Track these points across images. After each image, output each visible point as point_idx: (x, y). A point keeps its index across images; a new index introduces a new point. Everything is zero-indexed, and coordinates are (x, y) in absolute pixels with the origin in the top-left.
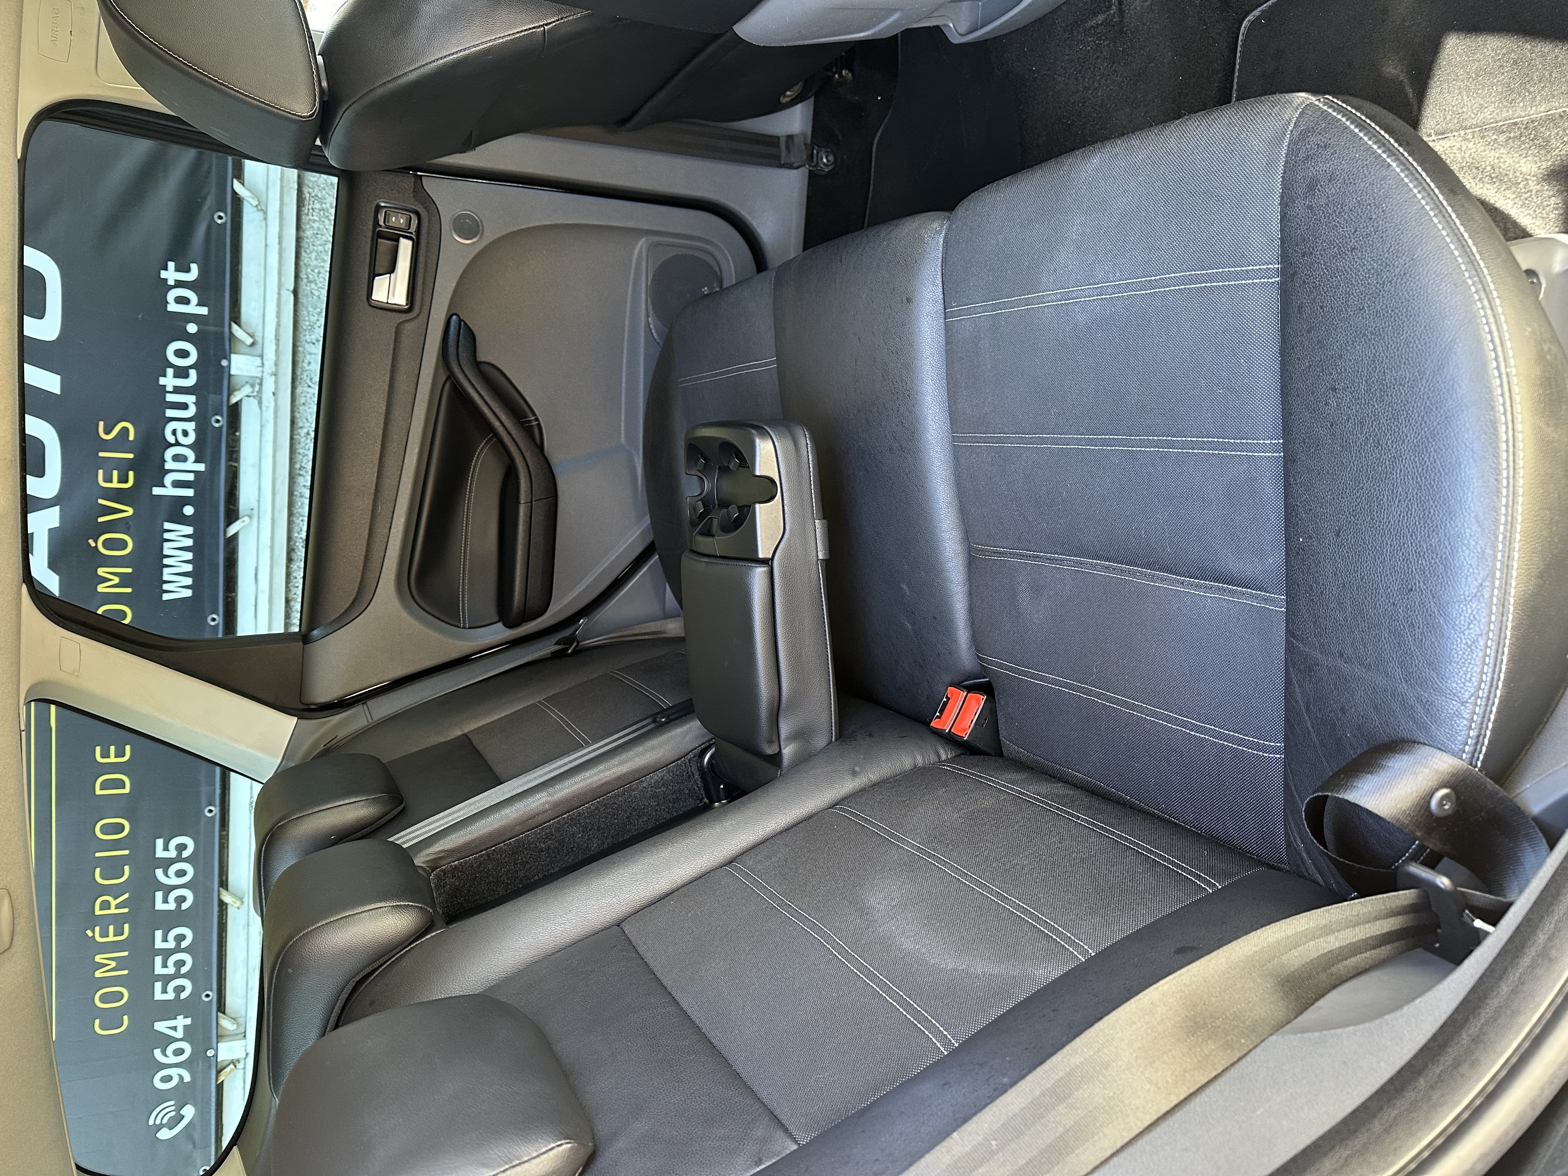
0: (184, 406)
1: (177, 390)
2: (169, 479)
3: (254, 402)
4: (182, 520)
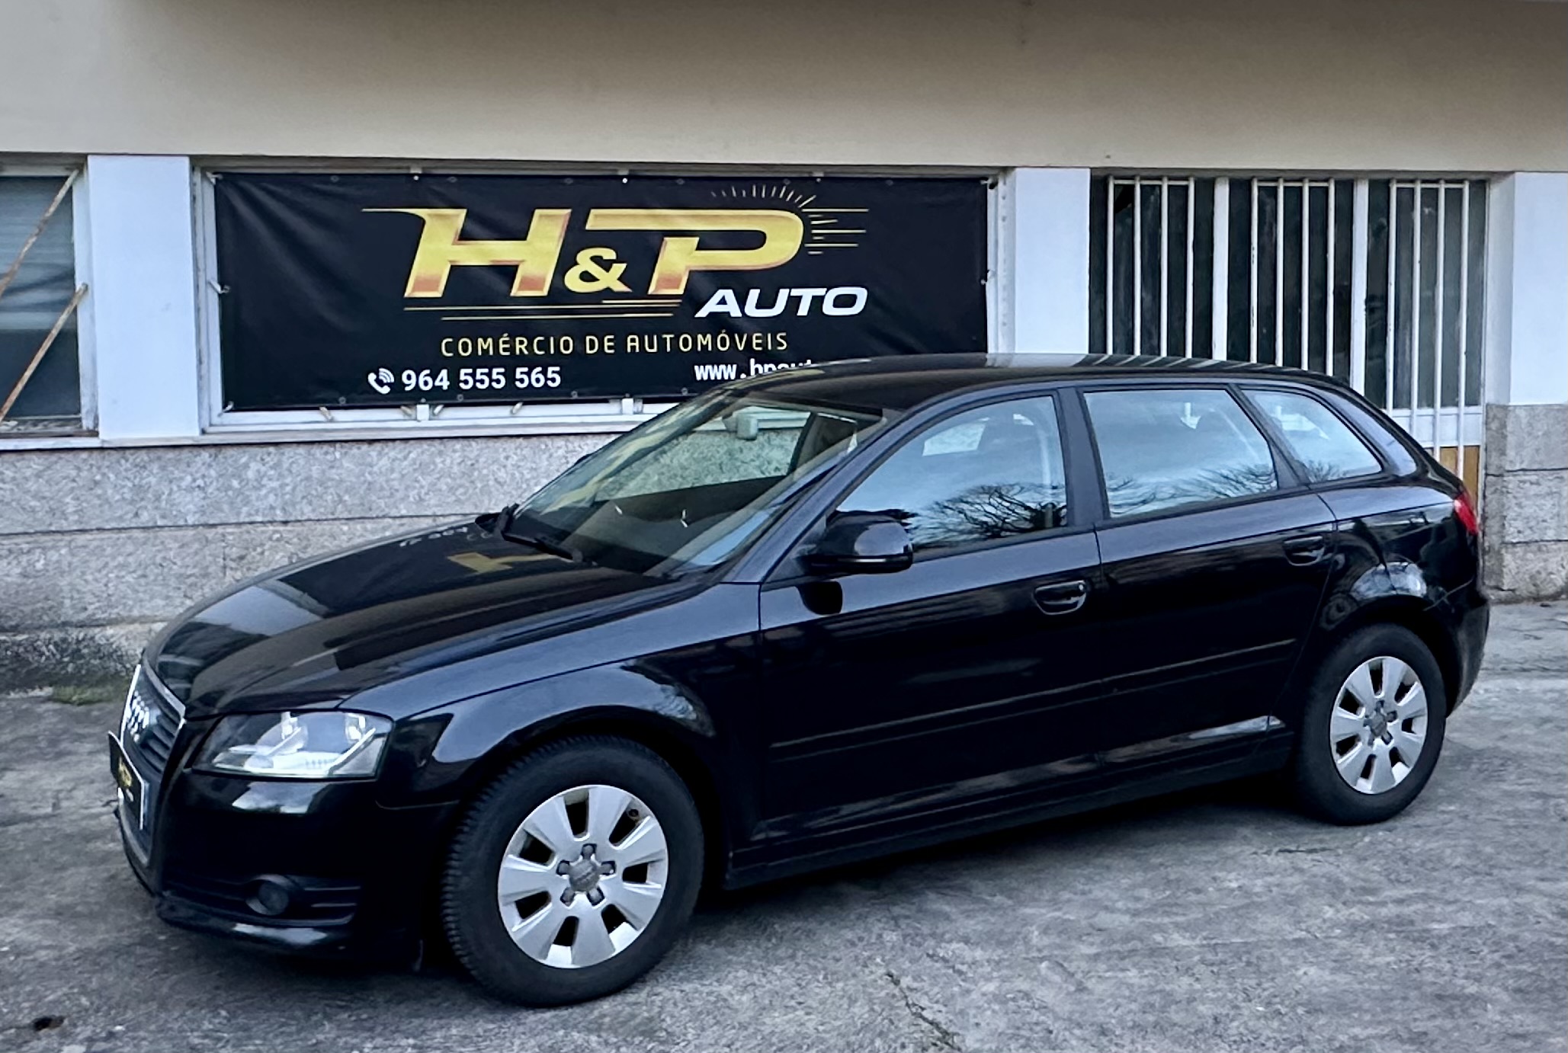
4: (738, 374)
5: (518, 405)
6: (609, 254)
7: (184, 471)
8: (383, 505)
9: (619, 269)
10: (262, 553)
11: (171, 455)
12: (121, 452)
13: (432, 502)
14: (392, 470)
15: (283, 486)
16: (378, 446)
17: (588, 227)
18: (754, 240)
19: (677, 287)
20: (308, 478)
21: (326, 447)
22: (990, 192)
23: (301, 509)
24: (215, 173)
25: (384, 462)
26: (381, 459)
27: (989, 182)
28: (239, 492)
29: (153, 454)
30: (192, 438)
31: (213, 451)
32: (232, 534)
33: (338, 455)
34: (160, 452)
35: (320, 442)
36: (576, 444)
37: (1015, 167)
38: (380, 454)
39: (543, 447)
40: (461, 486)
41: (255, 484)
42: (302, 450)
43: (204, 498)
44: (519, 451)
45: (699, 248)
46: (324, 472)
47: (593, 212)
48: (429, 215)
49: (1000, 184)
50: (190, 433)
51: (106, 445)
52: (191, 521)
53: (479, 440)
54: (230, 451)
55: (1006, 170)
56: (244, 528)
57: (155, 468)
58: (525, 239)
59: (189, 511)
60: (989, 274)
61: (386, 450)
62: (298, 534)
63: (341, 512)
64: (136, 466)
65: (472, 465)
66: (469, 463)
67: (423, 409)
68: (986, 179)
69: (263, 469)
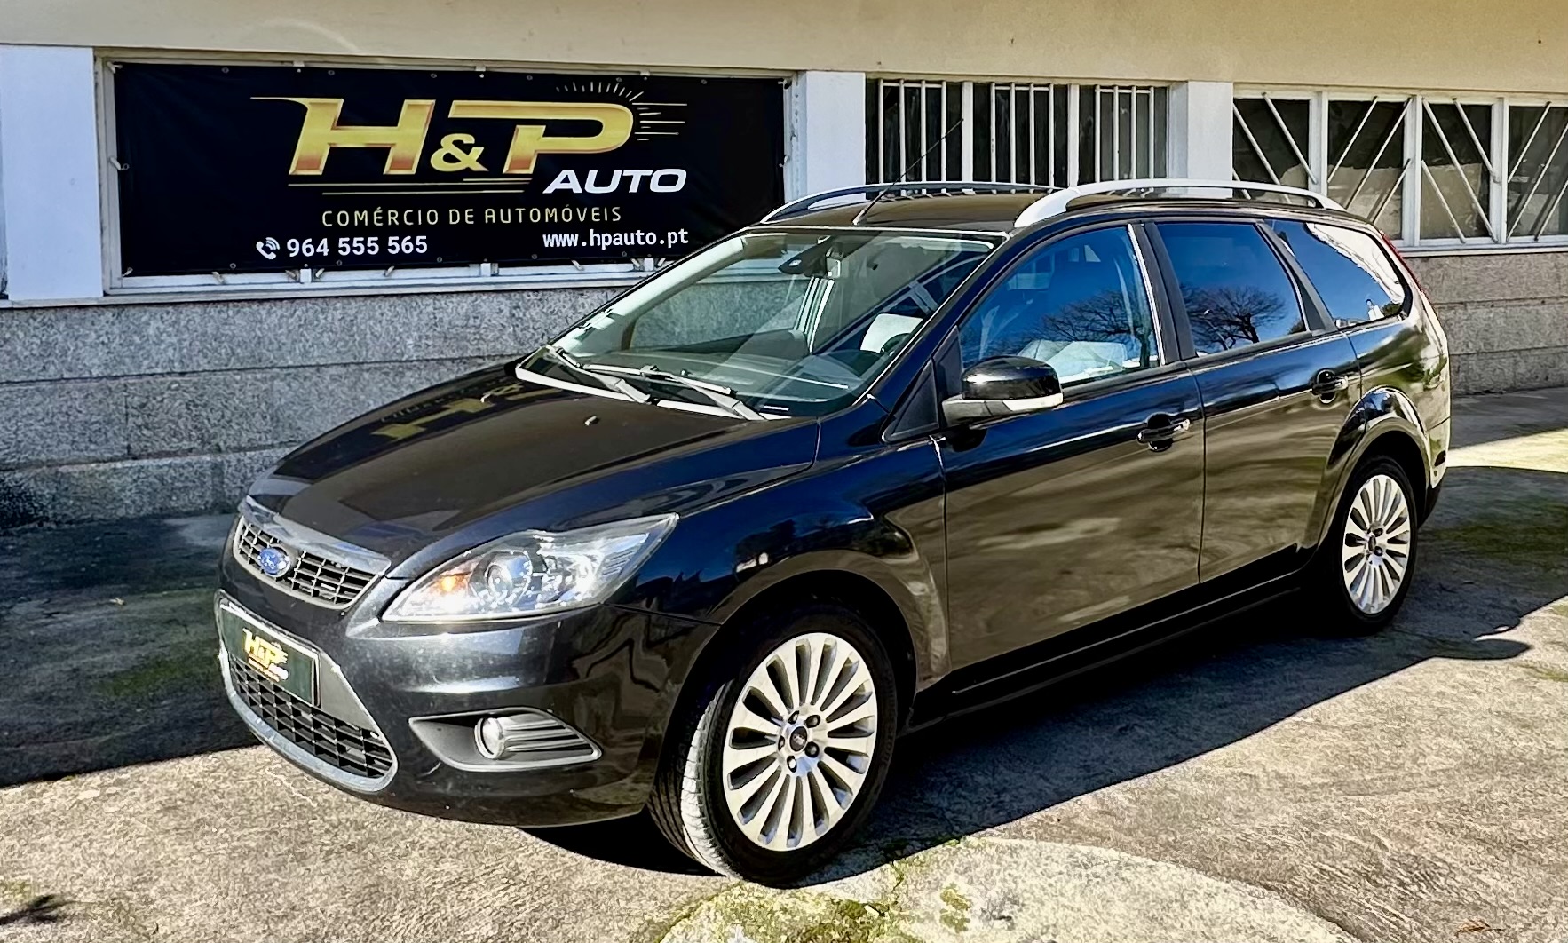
0: (629, 240)
1: (636, 237)
2: (597, 235)
3: (632, 268)
4: (580, 242)
5: (390, 269)
6: (468, 139)
7: (90, 330)
8: (272, 357)
9: (477, 152)
10: (162, 401)
11: (77, 314)
12: (30, 312)
13: (316, 354)
14: (280, 328)
15: (180, 341)
16: (267, 305)
17: (450, 116)
18: (592, 128)
19: (528, 168)
20: (204, 334)
21: (220, 307)
22: (786, 91)
23: (197, 361)
24: (115, 63)
25: (274, 319)
26: (271, 317)
27: (784, 83)
28: (141, 347)
29: (59, 314)
30: (97, 299)
31: (116, 310)
32: (134, 384)
33: (231, 313)
34: (66, 312)
35: (214, 302)
36: (443, 302)
37: (805, 71)
38: (269, 313)
39: (414, 304)
40: (341, 340)
41: (155, 339)
42: (198, 309)
43: (109, 353)
44: (393, 309)
45: (546, 134)
46: (218, 329)
47: (455, 103)
48: (311, 104)
49: (794, 84)
50: (94, 294)
51: (15, 306)
52: (95, 373)
53: (358, 299)
54: (132, 311)
55: (797, 72)
56: (145, 379)
57: (62, 326)
58: (396, 125)
59: (94, 365)
60: (786, 159)
61: (274, 309)
62: (195, 383)
63: (233, 364)
64: (44, 325)
65: (352, 321)
66: (348, 319)
67: (305, 274)
68: (782, 80)
69: (162, 327)
